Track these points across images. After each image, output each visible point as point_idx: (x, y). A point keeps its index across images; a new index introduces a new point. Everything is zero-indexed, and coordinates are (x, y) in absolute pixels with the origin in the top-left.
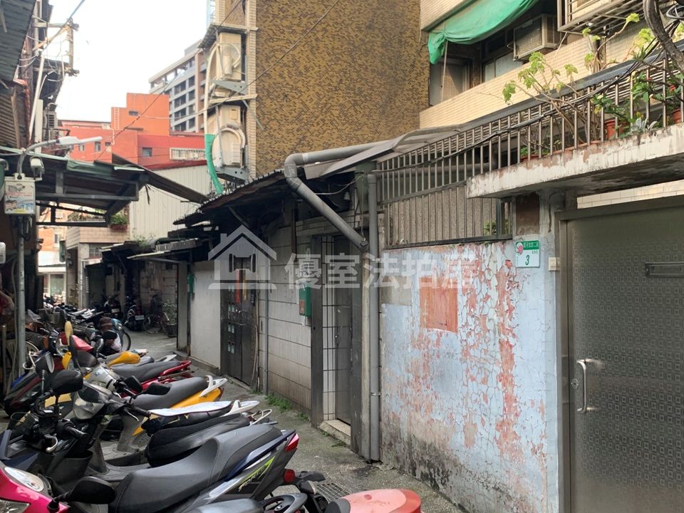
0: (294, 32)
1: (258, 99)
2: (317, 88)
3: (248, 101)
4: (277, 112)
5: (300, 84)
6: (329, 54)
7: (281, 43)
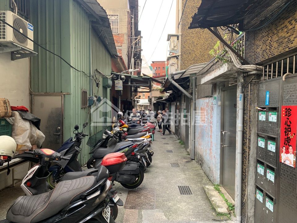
0: (193, 33)
1: (181, 55)
2: (200, 50)
3: (178, 56)
4: (187, 58)
5: (194, 49)
6: (204, 39)
7: (189, 37)
